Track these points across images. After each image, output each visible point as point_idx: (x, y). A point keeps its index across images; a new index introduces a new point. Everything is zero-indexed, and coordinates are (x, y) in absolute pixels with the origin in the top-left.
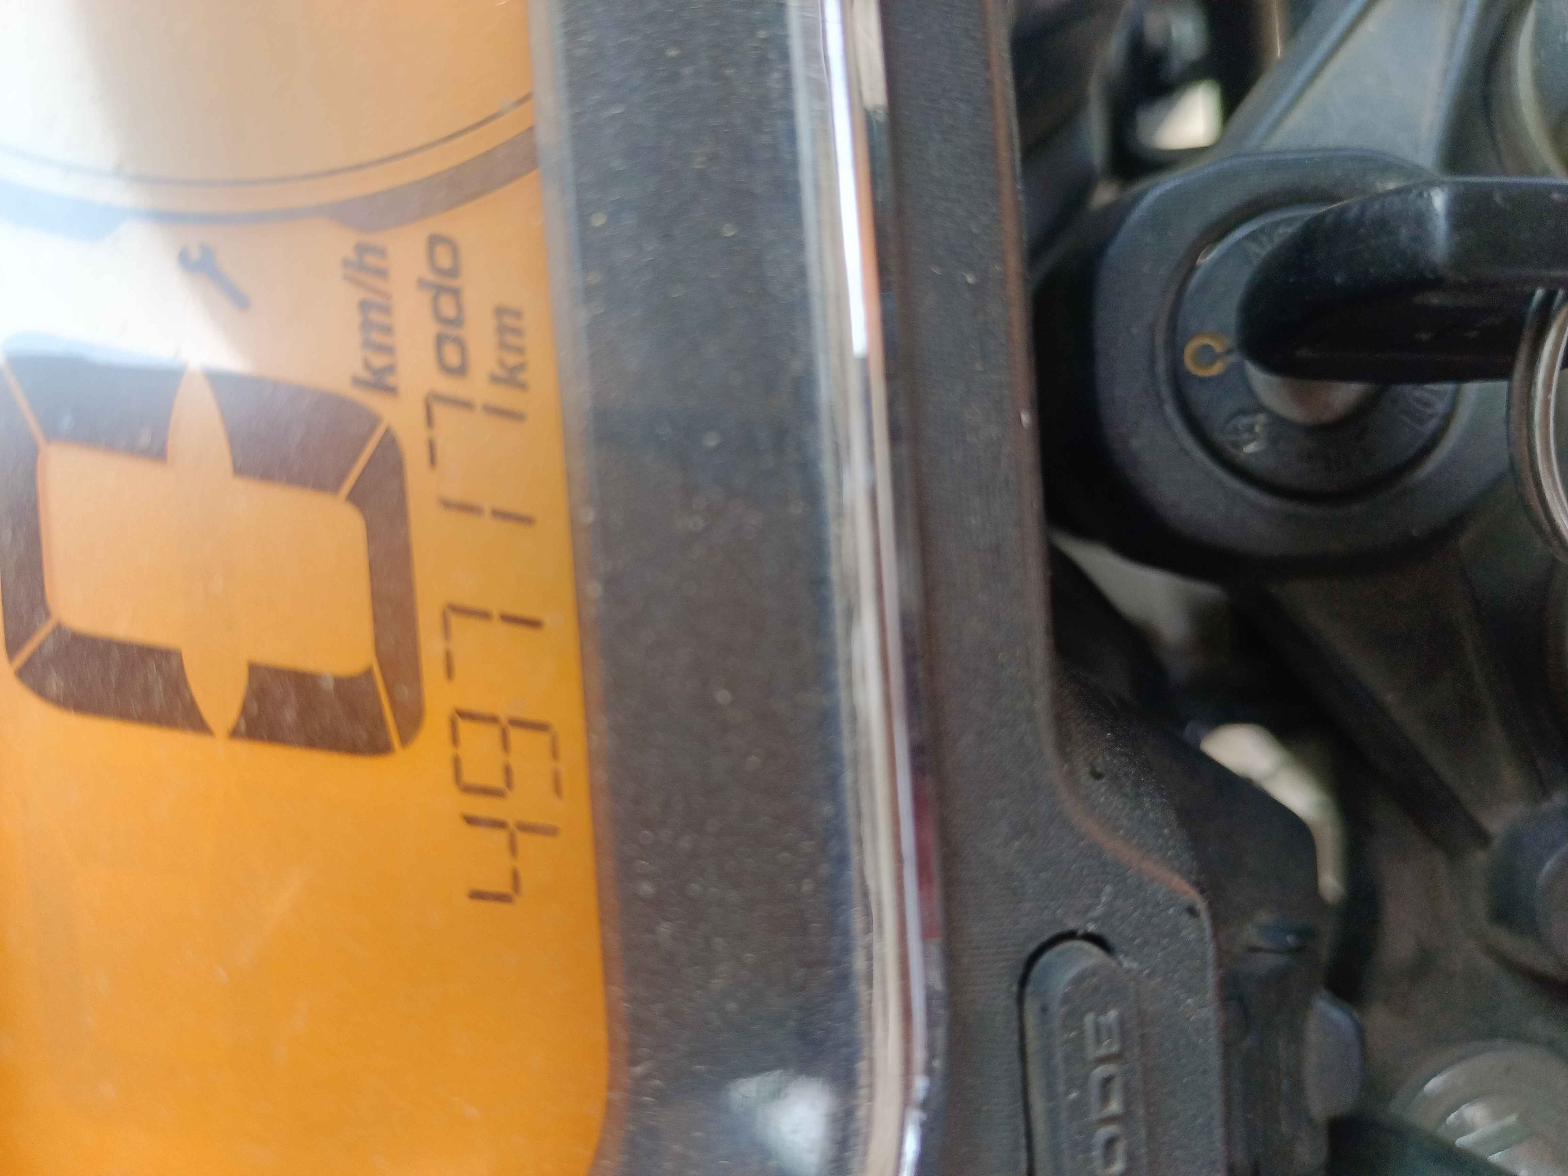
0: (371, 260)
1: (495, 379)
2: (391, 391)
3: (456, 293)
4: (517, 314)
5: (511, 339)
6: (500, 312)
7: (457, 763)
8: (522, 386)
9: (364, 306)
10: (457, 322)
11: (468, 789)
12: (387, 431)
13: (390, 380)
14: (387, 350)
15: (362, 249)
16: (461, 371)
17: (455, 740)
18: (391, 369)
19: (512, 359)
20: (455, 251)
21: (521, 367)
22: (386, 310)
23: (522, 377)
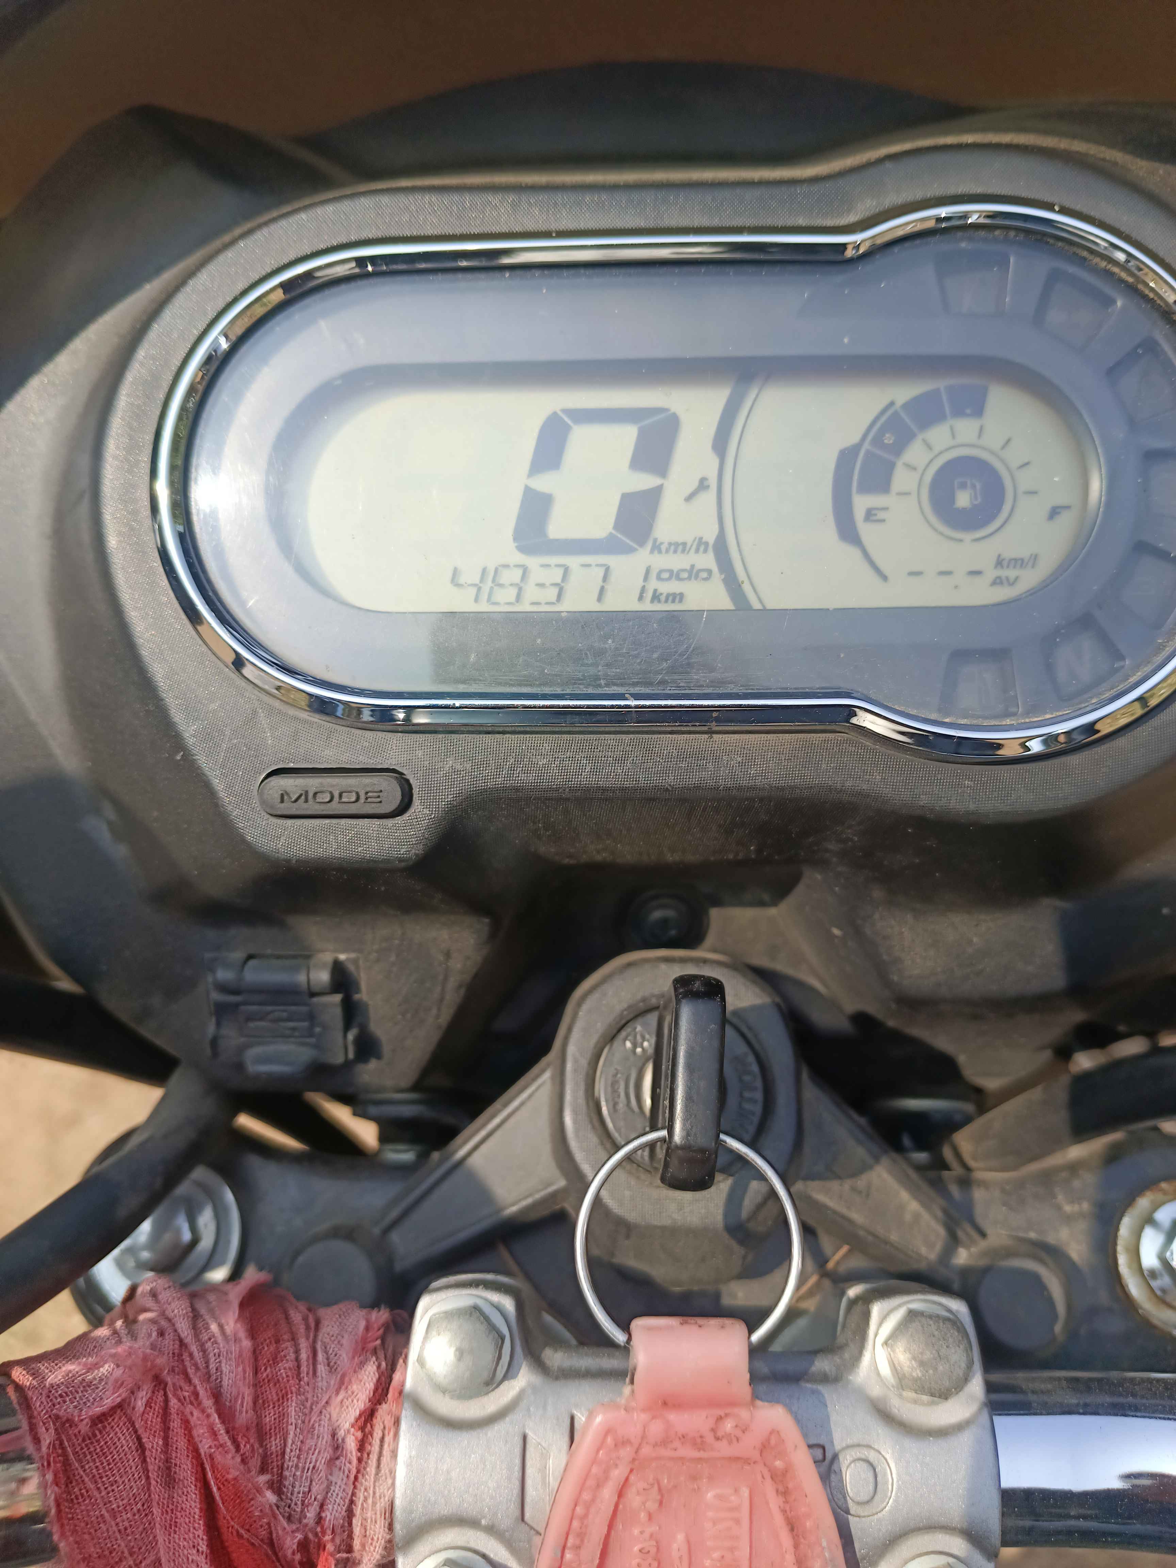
0: (702, 548)
1: (655, 591)
2: (652, 552)
3: (689, 578)
4: (681, 601)
5: (671, 598)
6: (681, 595)
7: (506, 566)
8: (652, 601)
9: (684, 544)
10: (679, 578)
11: (496, 570)
12: (637, 550)
13: (656, 552)
14: (667, 551)
15: (707, 544)
16: (659, 578)
17: (516, 566)
18: (660, 552)
19: (663, 598)
20: (706, 579)
21: (659, 601)
22: (683, 551)
23: (656, 601)
